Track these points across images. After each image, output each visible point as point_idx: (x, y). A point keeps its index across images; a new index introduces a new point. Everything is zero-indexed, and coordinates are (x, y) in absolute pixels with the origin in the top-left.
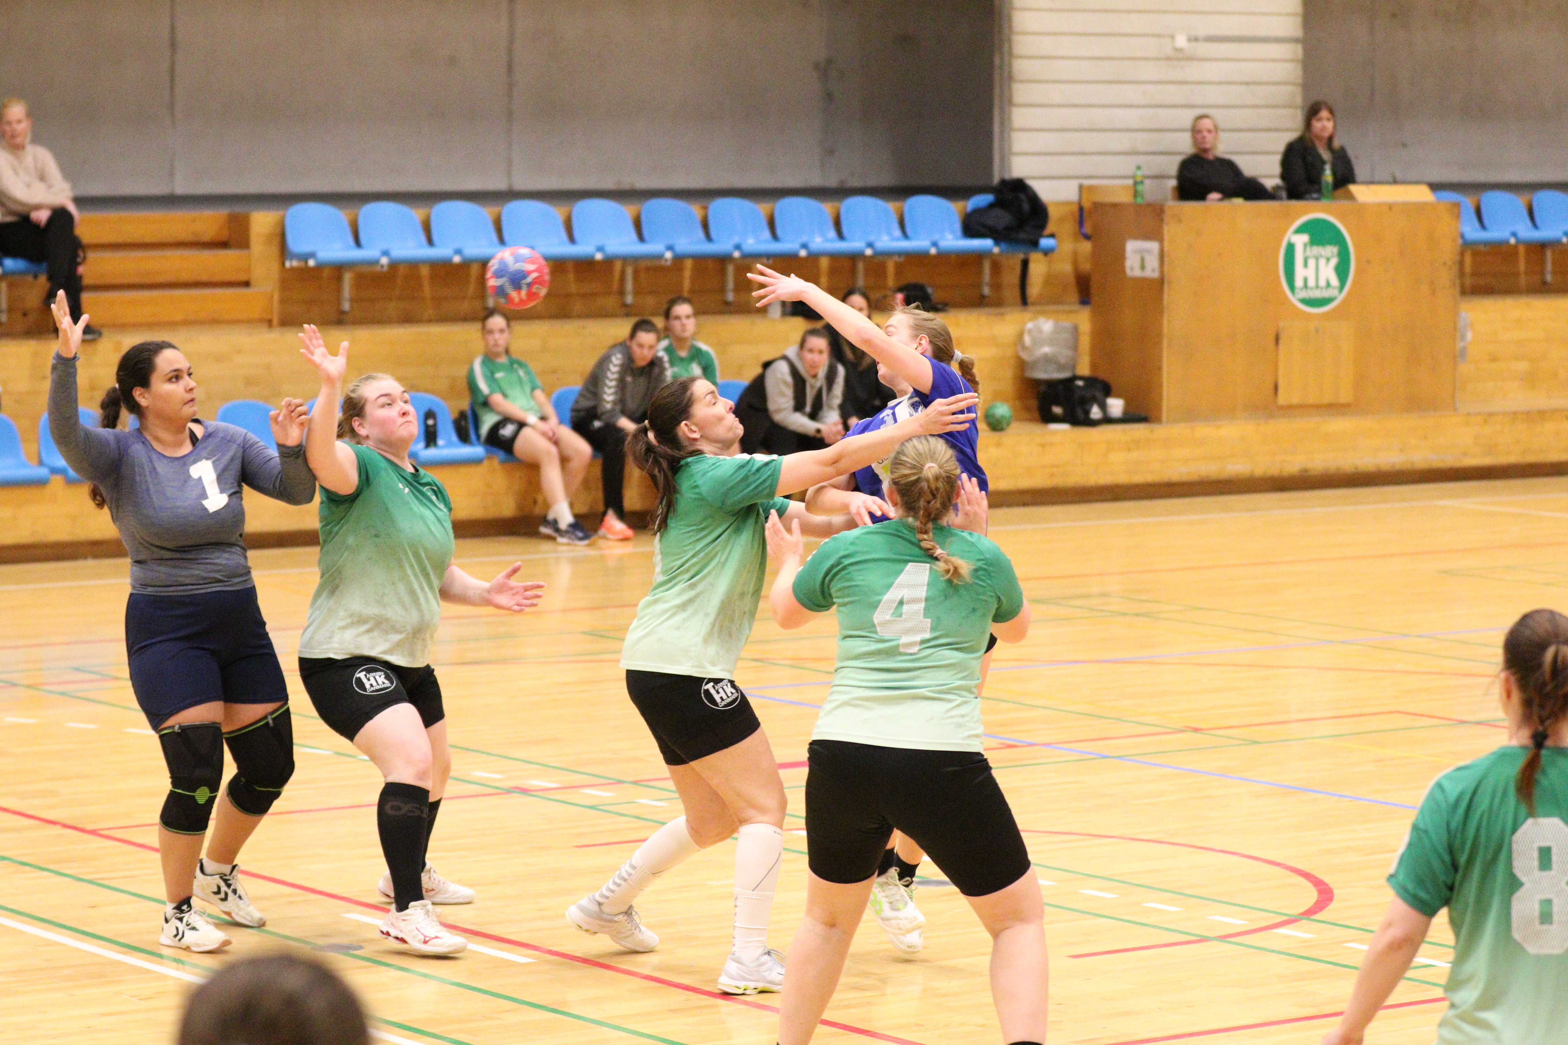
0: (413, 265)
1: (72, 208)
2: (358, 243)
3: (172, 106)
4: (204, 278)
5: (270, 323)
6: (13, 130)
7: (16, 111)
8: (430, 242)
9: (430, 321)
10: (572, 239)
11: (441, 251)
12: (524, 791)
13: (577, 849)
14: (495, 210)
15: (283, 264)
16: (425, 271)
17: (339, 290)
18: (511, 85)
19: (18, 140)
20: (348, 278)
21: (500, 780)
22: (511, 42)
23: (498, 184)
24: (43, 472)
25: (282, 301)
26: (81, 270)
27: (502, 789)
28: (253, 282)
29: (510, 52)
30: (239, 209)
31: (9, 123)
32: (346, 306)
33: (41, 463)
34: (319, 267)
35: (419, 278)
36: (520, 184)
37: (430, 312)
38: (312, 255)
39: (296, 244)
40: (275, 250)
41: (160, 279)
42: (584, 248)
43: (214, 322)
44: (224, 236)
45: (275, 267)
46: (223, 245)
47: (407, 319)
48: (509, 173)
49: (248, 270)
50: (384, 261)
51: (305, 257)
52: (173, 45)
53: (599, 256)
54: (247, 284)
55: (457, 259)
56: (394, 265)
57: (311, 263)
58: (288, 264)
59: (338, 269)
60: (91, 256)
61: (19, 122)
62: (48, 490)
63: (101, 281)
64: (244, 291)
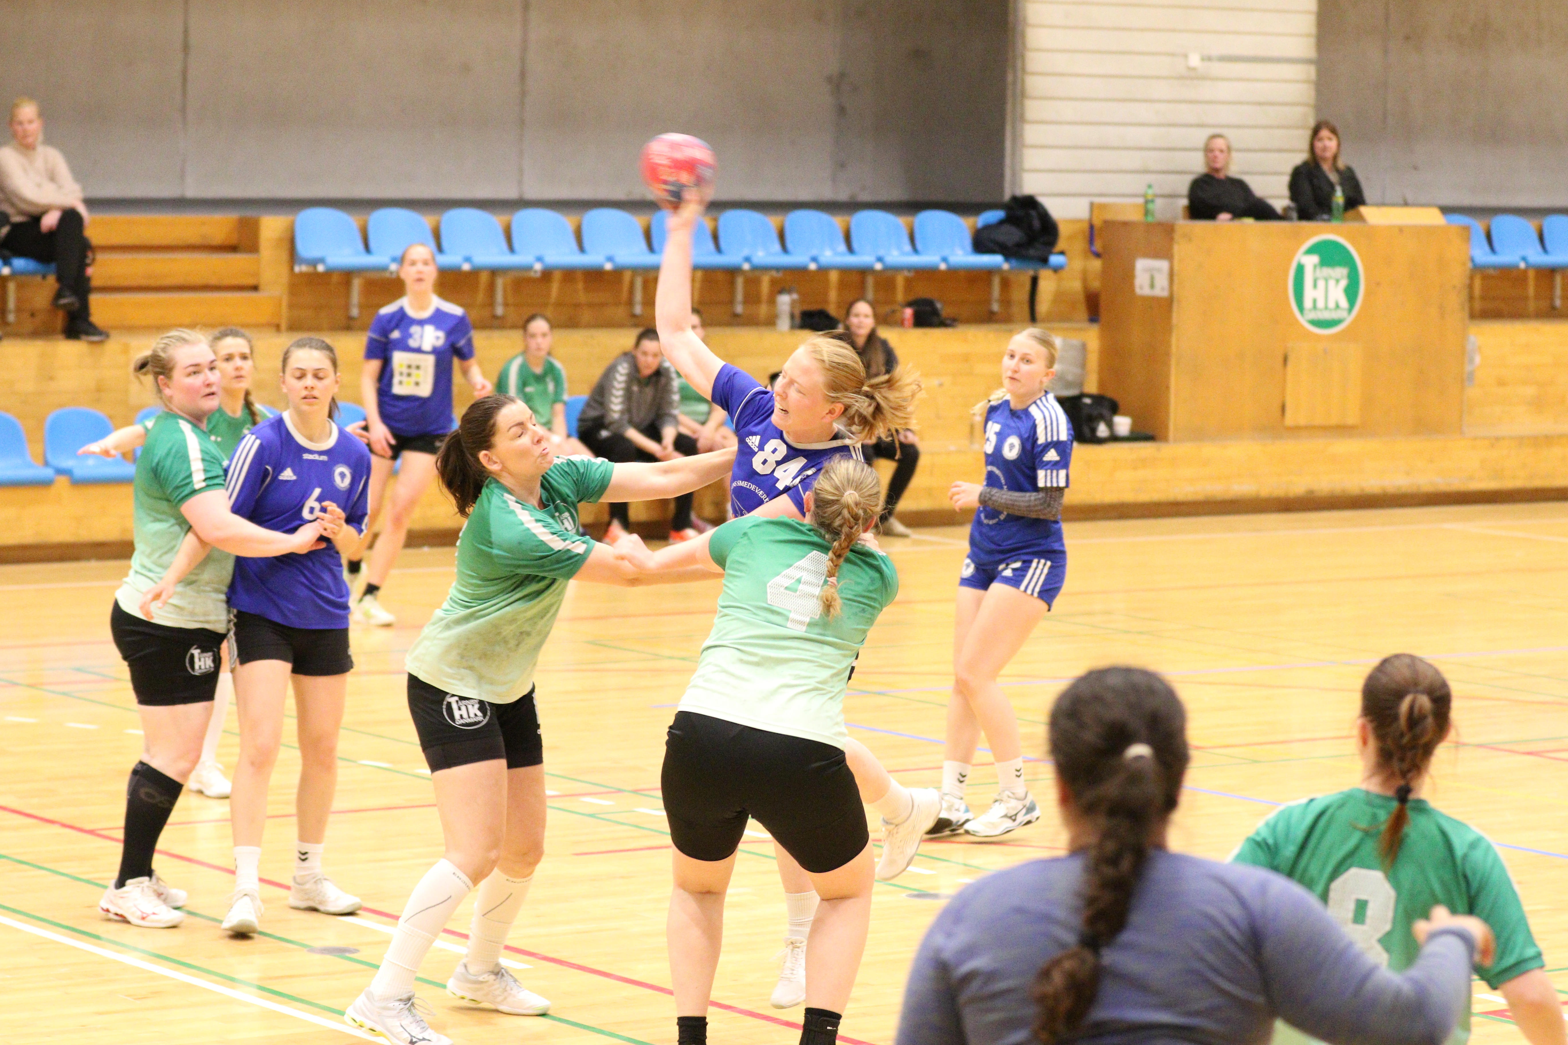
1: (82, 209)
2: (367, 248)
3: (183, 110)
4: (213, 281)
5: (278, 327)
6: (25, 131)
7: (28, 111)
10: (582, 249)
11: (452, 258)
13: (576, 859)
14: (505, 218)
15: (292, 269)
17: (348, 296)
18: (523, 94)
19: (30, 140)
20: (357, 284)
22: (524, 49)
23: (510, 193)
24: (48, 472)
25: (291, 306)
26: (90, 271)
28: (262, 287)
29: (523, 60)
30: (248, 213)
31: (21, 123)
32: (355, 312)
33: (46, 464)
34: (329, 273)
36: (531, 194)
38: (322, 260)
39: (305, 249)
40: (284, 256)
41: (168, 282)
42: (594, 258)
44: (233, 240)
45: (284, 270)
46: (233, 248)
48: (520, 183)
49: (257, 274)
51: (314, 263)
52: (186, 48)
53: (608, 266)
54: (255, 288)
55: (466, 267)
57: (321, 268)
58: (297, 269)
59: (347, 275)
60: (100, 257)
61: (30, 122)
62: (53, 490)
63: (110, 283)
64: (253, 295)
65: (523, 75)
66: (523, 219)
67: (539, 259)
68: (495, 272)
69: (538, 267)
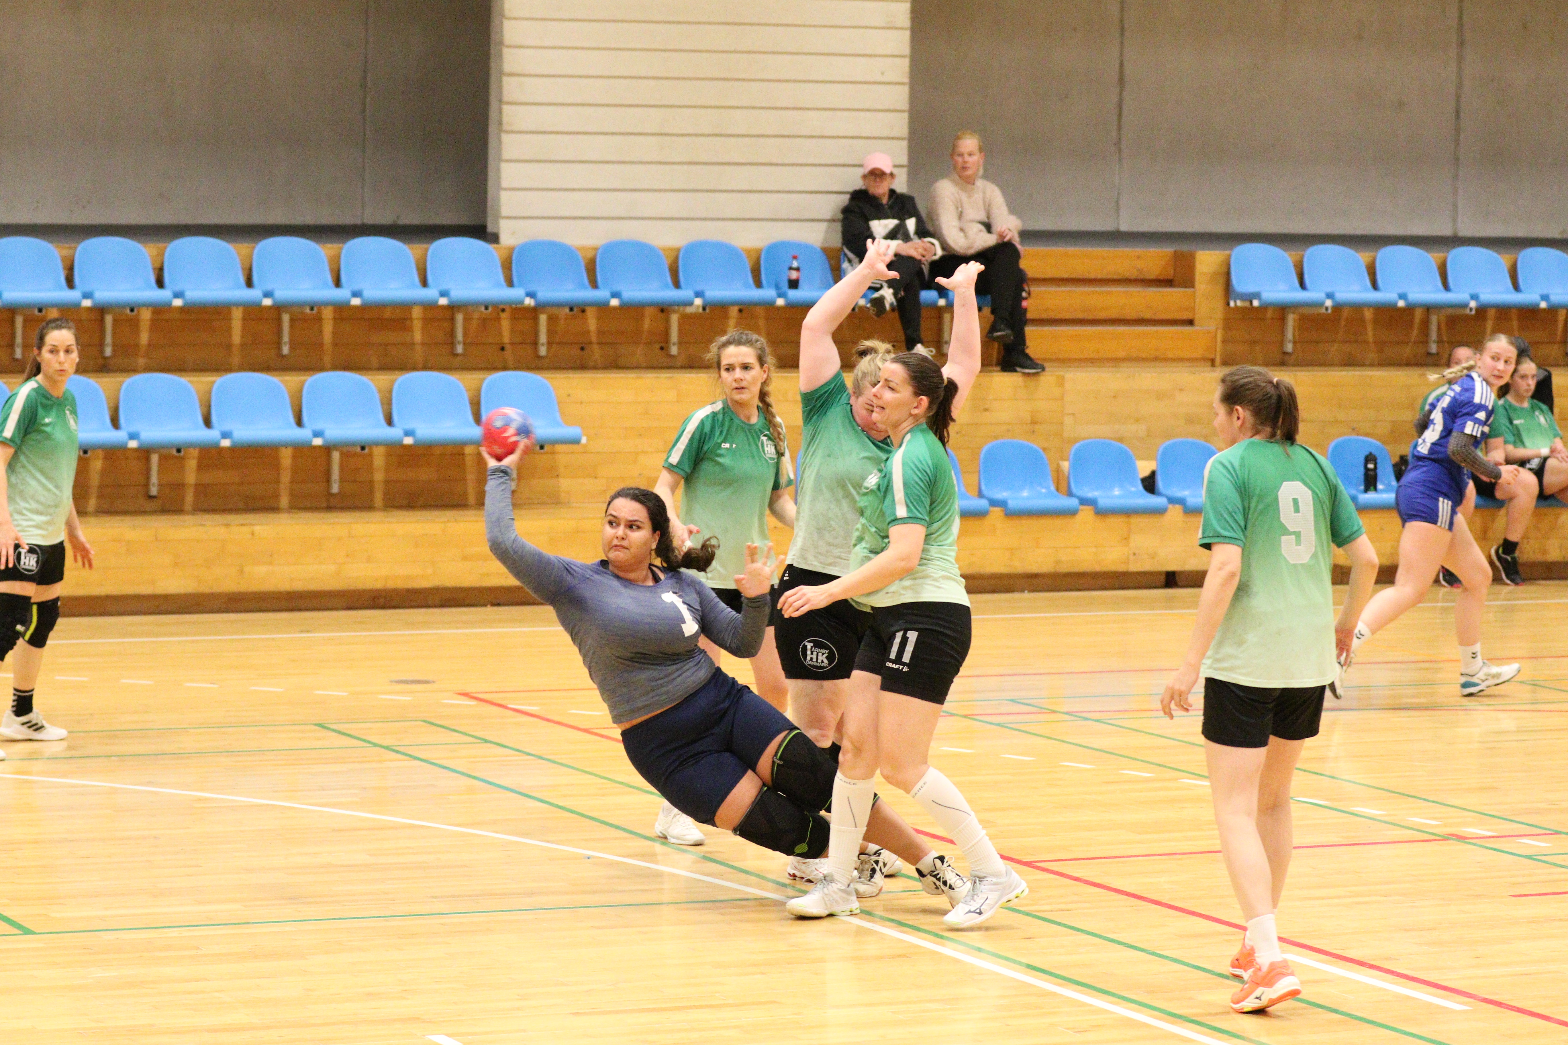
0: (1357, 308)
2: (1302, 285)
3: (1118, 143)
4: (1148, 315)
5: (1212, 362)
6: (965, 162)
7: (969, 144)
8: (1375, 286)
9: (1372, 365)
10: (1516, 287)
11: (1387, 295)
12: (1460, 838)
13: (1513, 898)
14: (1440, 255)
15: (1228, 304)
16: (1368, 315)
17: (1282, 332)
18: (1458, 130)
19: (969, 172)
20: (1291, 320)
21: (1437, 826)
22: (1460, 86)
23: (1444, 229)
24: (983, 503)
25: (1224, 341)
26: (1024, 304)
27: (1439, 836)
28: (1196, 322)
29: (1458, 98)
30: (1185, 248)
31: (961, 155)
32: (1289, 348)
33: (981, 495)
34: (1264, 308)
35: (1362, 320)
36: (1465, 231)
37: (1373, 356)
38: (1257, 296)
39: (1240, 285)
40: (1219, 290)
41: (1103, 315)
42: (1529, 296)
43: (1157, 359)
44: (1169, 273)
45: (1219, 304)
46: (1168, 283)
47: (1350, 362)
48: (1455, 221)
49: (1193, 309)
50: (1329, 303)
51: (1249, 297)
52: (1121, 81)
53: (1543, 305)
54: (1190, 322)
55: (1401, 304)
56: (1338, 308)
57: (1256, 303)
58: (1232, 304)
59: (1282, 310)
60: (1035, 289)
61: (970, 155)
62: (988, 521)
63: (1044, 316)
64: (1188, 329)
65: (1458, 112)
66: (1459, 256)
67: (1474, 297)
68: (1429, 309)
69: (1473, 304)
